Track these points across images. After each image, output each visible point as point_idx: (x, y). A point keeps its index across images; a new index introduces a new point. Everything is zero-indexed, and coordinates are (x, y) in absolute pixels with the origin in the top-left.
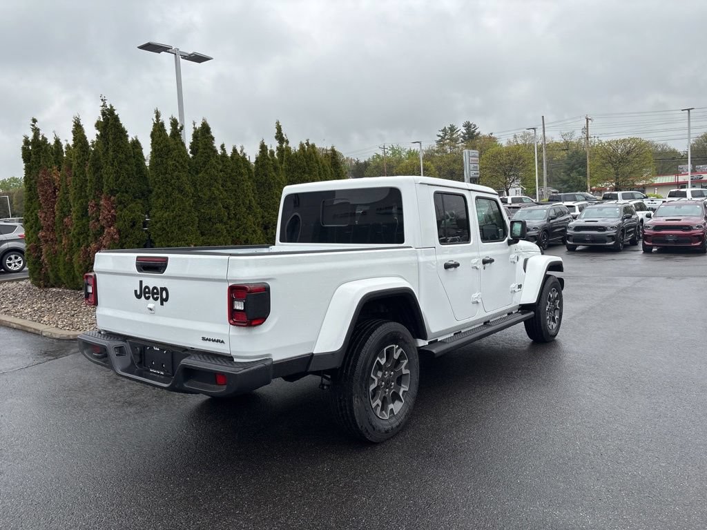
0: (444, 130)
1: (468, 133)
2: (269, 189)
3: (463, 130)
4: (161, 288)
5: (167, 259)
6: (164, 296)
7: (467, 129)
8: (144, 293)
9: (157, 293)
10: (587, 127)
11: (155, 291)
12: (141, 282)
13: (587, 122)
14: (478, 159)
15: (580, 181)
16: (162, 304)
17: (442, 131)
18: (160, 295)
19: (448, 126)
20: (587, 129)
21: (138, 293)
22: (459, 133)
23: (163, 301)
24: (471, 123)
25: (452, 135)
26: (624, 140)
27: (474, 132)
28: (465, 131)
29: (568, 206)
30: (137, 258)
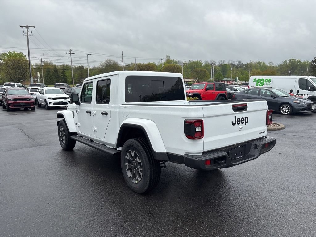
4: (245, 117)
6: (247, 121)
8: (237, 121)
9: (243, 120)
11: (243, 119)
12: (235, 117)
16: (245, 124)
18: (244, 121)
21: (234, 123)
23: (246, 123)
30: (233, 105)
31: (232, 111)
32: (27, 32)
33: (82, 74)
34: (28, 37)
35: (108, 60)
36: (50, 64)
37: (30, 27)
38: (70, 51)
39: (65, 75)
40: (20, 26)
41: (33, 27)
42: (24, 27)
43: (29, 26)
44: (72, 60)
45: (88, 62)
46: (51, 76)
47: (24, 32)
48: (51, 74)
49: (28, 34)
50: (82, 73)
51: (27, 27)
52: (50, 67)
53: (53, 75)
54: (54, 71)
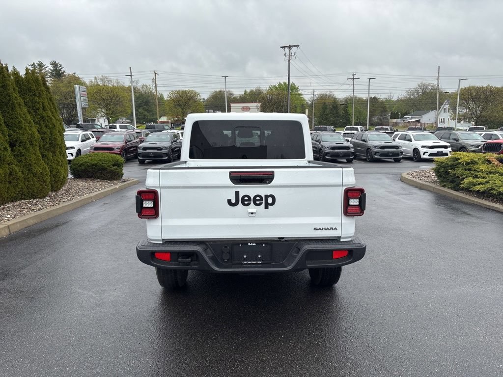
0: (33, 65)
1: (54, 70)
2: (12, 108)
3: (51, 67)
4: (265, 196)
5: (273, 172)
6: (270, 202)
7: (54, 67)
8: (242, 201)
9: (260, 200)
10: (155, 78)
11: (258, 198)
12: (237, 193)
13: (155, 75)
14: (86, 93)
15: (145, 115)
16: (266, 207)
17: (32, 65)
19: (36, 63)
20: (156, 80)
21: (233, 201)
22: (47, 69)
23: (269, 205)
24: (57, 62)
25: (41, 70)
26: (186, 91)
27: (60, 70)
28: (52, 69)
29: (137, 133)
30: (230, 173)
31: (230, 183)
32: (289, 56)
33: (374, 110)
34: (289, 61)
35: (421, 83)
36: (329, 96)
37: (294, 47)
38: (354, 75)
39: (347, 113)
40: (281, 47)
41: (297, 46)
42: (286, 48)
43: (292, 46)
44: (355, 89)
45: (369, 91)
46: (327, 115)
47: (285, 55)
48: (328, 111)
49: (289, 58)
50: (374, 108)
51: (290, 47)
52: (327, 101)
53: (330, 113)
54: (333, 107)
